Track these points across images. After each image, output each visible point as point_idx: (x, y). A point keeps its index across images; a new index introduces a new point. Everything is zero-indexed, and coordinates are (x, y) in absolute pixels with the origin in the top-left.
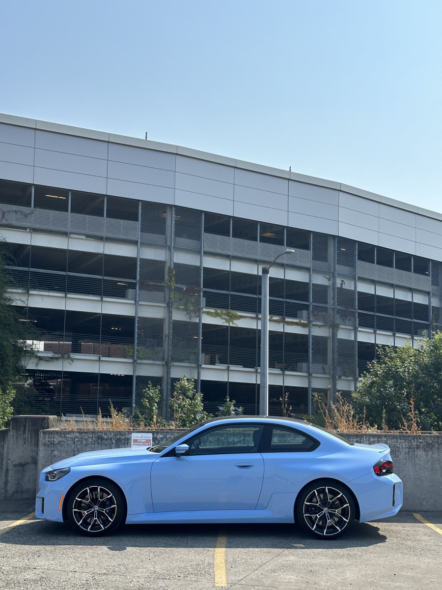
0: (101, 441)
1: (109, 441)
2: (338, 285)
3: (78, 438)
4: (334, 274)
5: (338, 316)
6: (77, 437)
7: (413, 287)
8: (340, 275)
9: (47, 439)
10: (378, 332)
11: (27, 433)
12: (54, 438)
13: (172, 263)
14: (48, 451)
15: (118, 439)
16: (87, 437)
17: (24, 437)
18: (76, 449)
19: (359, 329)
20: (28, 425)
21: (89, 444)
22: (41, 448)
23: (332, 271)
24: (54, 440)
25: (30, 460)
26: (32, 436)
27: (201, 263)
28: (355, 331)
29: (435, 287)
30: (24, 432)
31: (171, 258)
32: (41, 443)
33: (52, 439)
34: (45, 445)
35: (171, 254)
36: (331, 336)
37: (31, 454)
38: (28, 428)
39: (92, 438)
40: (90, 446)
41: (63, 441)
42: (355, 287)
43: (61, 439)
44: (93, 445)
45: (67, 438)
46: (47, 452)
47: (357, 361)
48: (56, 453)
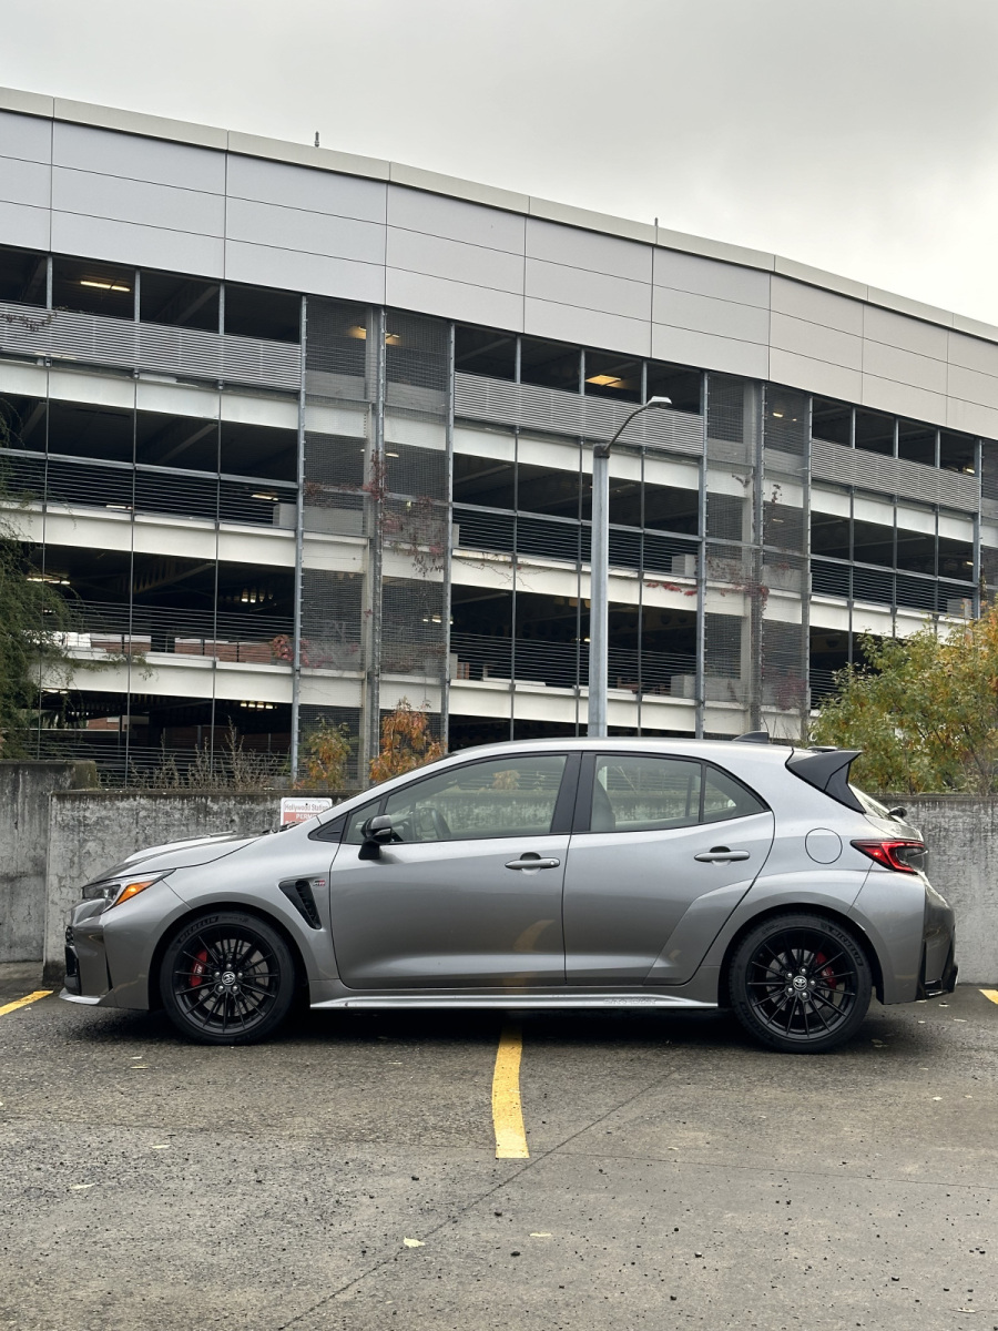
0: (205, 817)
1: (224, 817)
2: (767, 497)
3: (146, 810)
4: (756, 470)
5: (765, 568)
6: (144, 808)
7: (939, 501)
8: (772, 474)
9: (69, 813)
10: (856, 605)
11: (20, 800)
12: (85, 810)
13: (380, 444)
14: (73, 840)
15: (246, 812)
16: (168, 808)
17: (12, 811)
18: (141, 838)
19: (814, 599)
20: (24, 782)
21: (174, 825)
22: (54, 834)
23: (754, 463)
24: (87, 814)
25: (29, 866)
26: (34, 809)
27: (448, 443)
28: (805, 602)
29: (989, 503)
30: (14, 799)
31: (377, 432)
32: (53, 823)
33: (82, 813)
34: (64, 827)
35: (377, 422)
36: (749, 614)
37: (32, 853)
38: (24, 789)
39: (182, 809)
40: (176, 829)
41: (108, 818)
42: (806, 501)
43: (104, 813)
44: (182, 828)
45: (118, 809)
46: (70, 844)
47: (808, 673)
48: (91, 846)
